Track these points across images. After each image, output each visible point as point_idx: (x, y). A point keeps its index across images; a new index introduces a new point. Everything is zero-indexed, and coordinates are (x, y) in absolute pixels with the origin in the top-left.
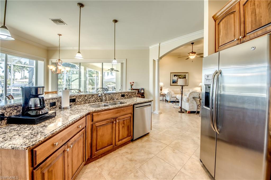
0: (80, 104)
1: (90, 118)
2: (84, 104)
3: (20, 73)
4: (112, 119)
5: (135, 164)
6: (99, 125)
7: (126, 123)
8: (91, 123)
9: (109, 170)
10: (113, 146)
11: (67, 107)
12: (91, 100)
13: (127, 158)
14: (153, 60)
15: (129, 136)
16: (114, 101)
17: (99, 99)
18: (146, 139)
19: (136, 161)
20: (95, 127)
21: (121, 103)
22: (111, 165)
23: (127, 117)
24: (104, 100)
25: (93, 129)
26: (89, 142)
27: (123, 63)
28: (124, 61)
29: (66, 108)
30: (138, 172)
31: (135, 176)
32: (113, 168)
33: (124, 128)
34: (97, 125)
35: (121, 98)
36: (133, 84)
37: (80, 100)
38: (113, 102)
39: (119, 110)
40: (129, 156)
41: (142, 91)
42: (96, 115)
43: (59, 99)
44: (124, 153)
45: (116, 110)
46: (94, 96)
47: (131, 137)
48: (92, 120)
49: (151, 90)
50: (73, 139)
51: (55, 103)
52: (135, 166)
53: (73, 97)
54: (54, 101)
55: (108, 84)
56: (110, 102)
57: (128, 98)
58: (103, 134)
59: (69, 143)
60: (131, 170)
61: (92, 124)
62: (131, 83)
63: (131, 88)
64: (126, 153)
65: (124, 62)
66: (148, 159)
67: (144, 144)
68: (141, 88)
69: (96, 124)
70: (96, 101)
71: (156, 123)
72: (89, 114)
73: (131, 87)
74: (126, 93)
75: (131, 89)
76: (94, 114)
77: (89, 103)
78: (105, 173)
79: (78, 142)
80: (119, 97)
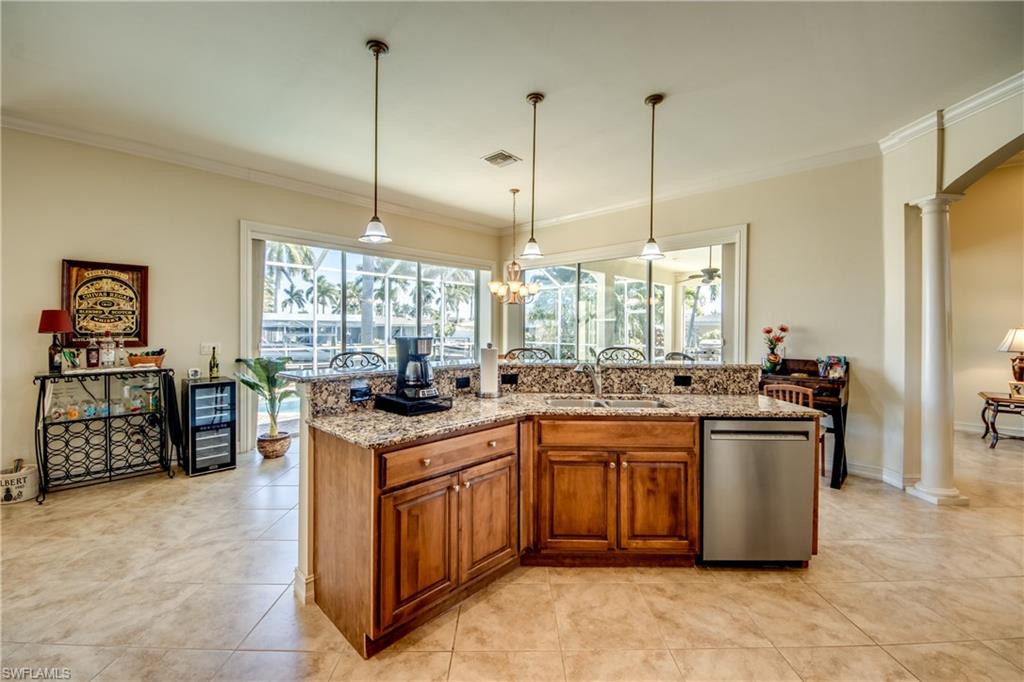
0: (530, 392)
1: (531, 431)
2: (540, 392)
3: (467, 302)
4: (606, 454)
5: (668, 634)
6: (558, 459)
7: (666, 480)
8: (537, 448)
9: (578, 607)
10: (609, 544)
11: (490, 394)
12: (559, 384)
13: (651, 604)
14: (907, 205)
15: (681, 538)
16: (639, 396)
17: (585, 384)
18: (770, 582)
19: (678, 626)
20: (548, 464)
21: (661, 406)
22: (590, 596)
23: (669, 462)
24: (598, 386)
25: (544, 467)
26: (531, 501)
27: (734, 244)
28: (738, 235)
29: (488, 397)
30: (664, 659)
31: (645, 661)
32: (592, 608)
33: (656, 501)
34: (553, 459)
35: (674, 388)
36: (783, 334)
37: (530, 378)
38: (633, 398)
39: (631, 427)
40: (661, 604)
41: (836, 373)
42: (549, 426)
43: (476, 371)
44: (649, 585)
45: (618, 425)
46: (569, 373)
47: (692, 544)
48: (540, 441)
49: (894, 365)
50: (475, 469)
51: (468, 379)
52: (667, 638)
53: (512, 369)
54: (465, 376)
55: (708, 334)
56: (620, 398)
57: (707, 392)
58: (571, 490)
59: (465, 476)
60: (641, 641)
61: (539, 454)
62: (769, 332)
63: (773, 353)
64: (655, 590)
65: (739, 239)
66: (733, 643)
67: (750, 593)
68: (830, 358)
69: (550, 453)
70: (575, 389)
71: (884, 538)
72: (529, 418)
73: (772, 350)
74: (701, 373)
75: (772, 358)
76: (543, 422)
77: (554, 391)
78: (562, 609)
79: (491, 483)
80: (665, 386)
